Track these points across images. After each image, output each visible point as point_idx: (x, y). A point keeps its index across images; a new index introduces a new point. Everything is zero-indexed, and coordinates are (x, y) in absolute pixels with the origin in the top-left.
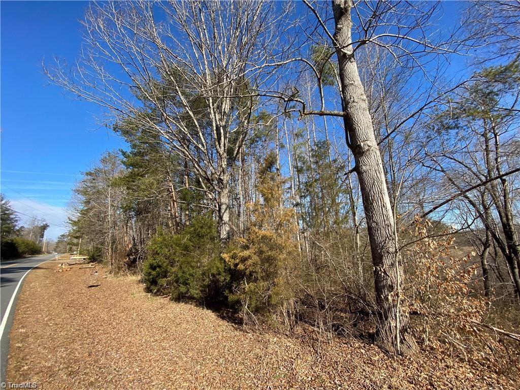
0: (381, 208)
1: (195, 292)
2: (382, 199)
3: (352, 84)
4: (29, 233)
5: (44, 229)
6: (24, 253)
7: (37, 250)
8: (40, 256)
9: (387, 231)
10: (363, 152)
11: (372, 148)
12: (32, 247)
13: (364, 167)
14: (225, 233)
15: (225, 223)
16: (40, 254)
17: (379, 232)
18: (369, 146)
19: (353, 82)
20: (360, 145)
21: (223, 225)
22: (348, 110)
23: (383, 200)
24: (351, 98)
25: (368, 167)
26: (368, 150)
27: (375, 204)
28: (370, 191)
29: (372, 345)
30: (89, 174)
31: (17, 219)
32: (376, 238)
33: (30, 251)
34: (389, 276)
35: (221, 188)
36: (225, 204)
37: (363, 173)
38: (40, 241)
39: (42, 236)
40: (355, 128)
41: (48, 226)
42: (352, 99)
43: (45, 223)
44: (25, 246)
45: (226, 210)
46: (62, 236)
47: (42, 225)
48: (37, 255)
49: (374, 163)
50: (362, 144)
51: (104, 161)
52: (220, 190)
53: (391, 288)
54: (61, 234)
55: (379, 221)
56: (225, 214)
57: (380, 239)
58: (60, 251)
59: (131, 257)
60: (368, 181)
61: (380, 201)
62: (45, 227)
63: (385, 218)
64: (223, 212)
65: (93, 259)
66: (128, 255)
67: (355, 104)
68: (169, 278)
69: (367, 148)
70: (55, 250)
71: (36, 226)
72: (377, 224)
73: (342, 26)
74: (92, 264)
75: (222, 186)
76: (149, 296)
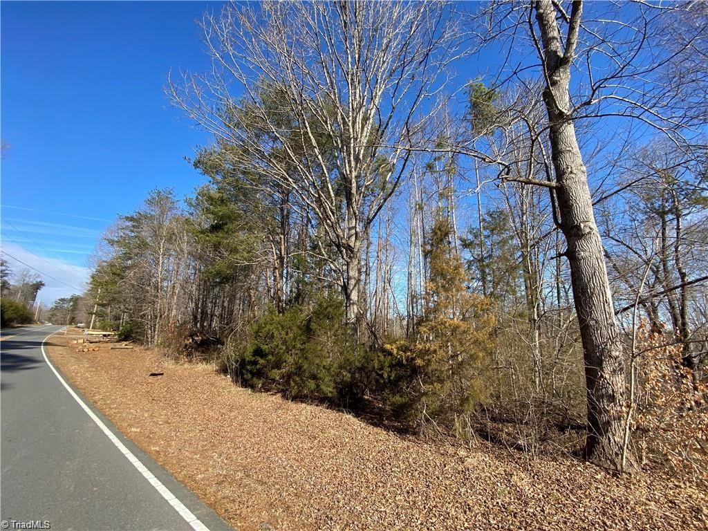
0: (602, 304)
1: (329, 389)
2: (604, 293)
3: (570, 151)
4: (16, 293)
5: (38, 288)
6: (11, 320)
7: (28, 318)
8: (33, 326)
9: (610, 332)
10: (583, 235)
11: (594, 231)
12: (22, 313)
13: (582, 253)
14: (353, 316)
15: (353, 304)
16: (30, 323)
17: (599, 331)
18: (591, 229)
19: (570, 149)
20: (580, 226)
21: (351, 306)
22: (563, 182)
23: (606, 294)
24: (568, 168)
25: (587, 254)
26: (589, 233)
27: (594, 299)
28: (589, 282)
29: (587, 463)
30: (132, 219)
31: (6, 272)
32: (594, 338)
33: (20, 319)
34: (610, 384)
35: (350, 258)
36: (354, 278)
37: (581, 260)
38: (32, 305)
39: (34, 298)
40: (573, 205)
41: (43, 285)
42: (570, 170)
43: (39, 280)
44: (13, 310)
45: (355, 286)
46: (63, 300)
47: (35, 282)
48: (28, 325)
49: (595, 249)
50: (582, 225)
51: (150, 202)
52: (349, 260)
53: (612, 398)
54: (60, 298)
55: (599, 319)
56: (354, 292)
57: (599, 340)
58: (56, 321)
59: (196, 338)
60: (586, 270)
61: (601, 296)
62: (38, 286)
63: (608, 316)
64: (351, 288)
65: (126, 336)
66: (191, 336)
67: (573, 176)
68: (284, 370)
69: (587, 230)
70: (50, 320)
71: (26, 284)
72: (596, 322)
73: (558, 79)
74: (126, 343)
75: (352, 255)
76: (250, 392)
